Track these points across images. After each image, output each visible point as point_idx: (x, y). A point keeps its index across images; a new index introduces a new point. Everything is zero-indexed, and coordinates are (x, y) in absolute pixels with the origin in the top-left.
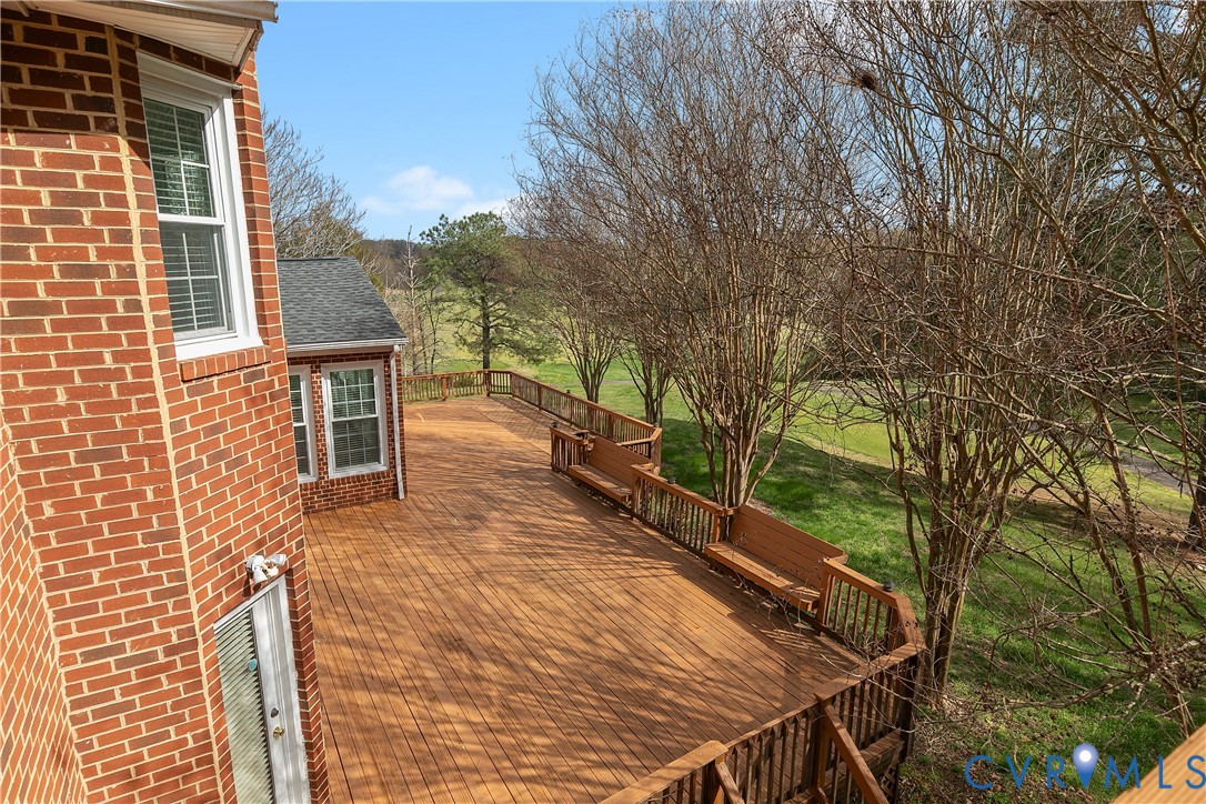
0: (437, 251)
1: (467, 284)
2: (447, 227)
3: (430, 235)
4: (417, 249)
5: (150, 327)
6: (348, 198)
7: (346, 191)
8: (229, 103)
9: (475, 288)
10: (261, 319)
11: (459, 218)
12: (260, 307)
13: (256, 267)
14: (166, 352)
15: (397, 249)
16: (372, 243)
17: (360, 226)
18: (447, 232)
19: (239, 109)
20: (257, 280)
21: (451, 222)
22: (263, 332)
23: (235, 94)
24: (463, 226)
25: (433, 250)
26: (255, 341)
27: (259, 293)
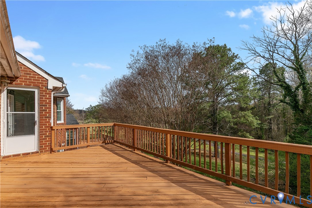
0: (89, 112)
1: (95, 119)
2: (91, 107)
3: (88, 109)
4: (85, 112)
5: (55, 120)
6: (70, 102)
7: (70, 101)
8: (63, 100)
9: (97, 119)
10: (64, 120)
11: (94, 106)
12: (64, 119)
13: (64, 115)
14: (56, 122)
15: (80, 111)
16: (75, 110)
17: (73, 107)
18: (91, 108)
19: (64, 101)
20: (64, 116)
21: (92, 106)
22: (64, 121)
23: (64, 99)
24: (95, 107)
25: (88, 112)
26: (64, 122)
27: (64, 117)
